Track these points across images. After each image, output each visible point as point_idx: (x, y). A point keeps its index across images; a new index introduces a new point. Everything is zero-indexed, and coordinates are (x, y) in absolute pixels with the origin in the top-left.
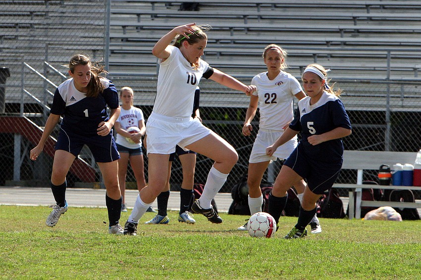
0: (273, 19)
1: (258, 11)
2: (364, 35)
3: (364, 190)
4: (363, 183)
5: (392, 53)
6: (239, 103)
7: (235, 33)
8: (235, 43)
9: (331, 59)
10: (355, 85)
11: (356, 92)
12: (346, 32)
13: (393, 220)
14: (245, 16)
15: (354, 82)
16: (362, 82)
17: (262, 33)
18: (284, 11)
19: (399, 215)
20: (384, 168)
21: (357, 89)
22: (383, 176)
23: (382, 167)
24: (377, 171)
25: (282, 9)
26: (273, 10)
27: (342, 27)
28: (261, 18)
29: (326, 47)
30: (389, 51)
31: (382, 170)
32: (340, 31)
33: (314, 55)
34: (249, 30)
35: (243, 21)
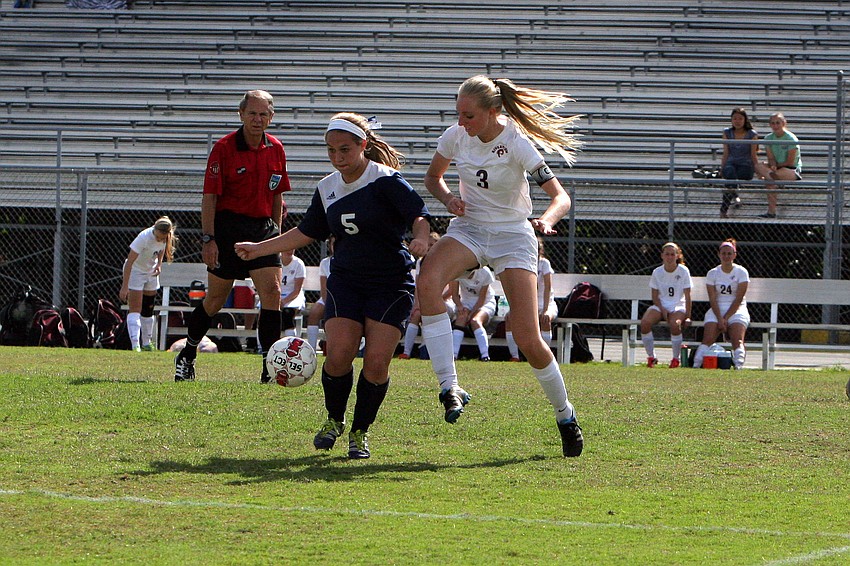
0: (63, 92)
1: (44, 82)
2: (180, 113)
3: (171, 313)
4: (170, 305)
5: (213, 136)
6: (9, 200)
7: (13, 110)
8: (13, 123)
9: (137, 144)
10: (166, 177)
11: (167, 187)
12: (156, 109)
13: (206, 351)
14: (27, 88)
15: (164, 174)
16: (174, 174)
17: (49, 110)
18: (78, 82)
19: (214, 345)
20: (196, 284)
21: (168, 183)
22: (196, 295)
23: (193, 283)
24: (188, 288)
25: (75, 79)
26: (63, 80)
27: (151, 102)
28: (48, 90)
29: (130, 128)
30: (210, 133)
31: (193, 287)
32: (149, 108)
33: (115, 138)
34: (31, 106)
35: (24, 93)
